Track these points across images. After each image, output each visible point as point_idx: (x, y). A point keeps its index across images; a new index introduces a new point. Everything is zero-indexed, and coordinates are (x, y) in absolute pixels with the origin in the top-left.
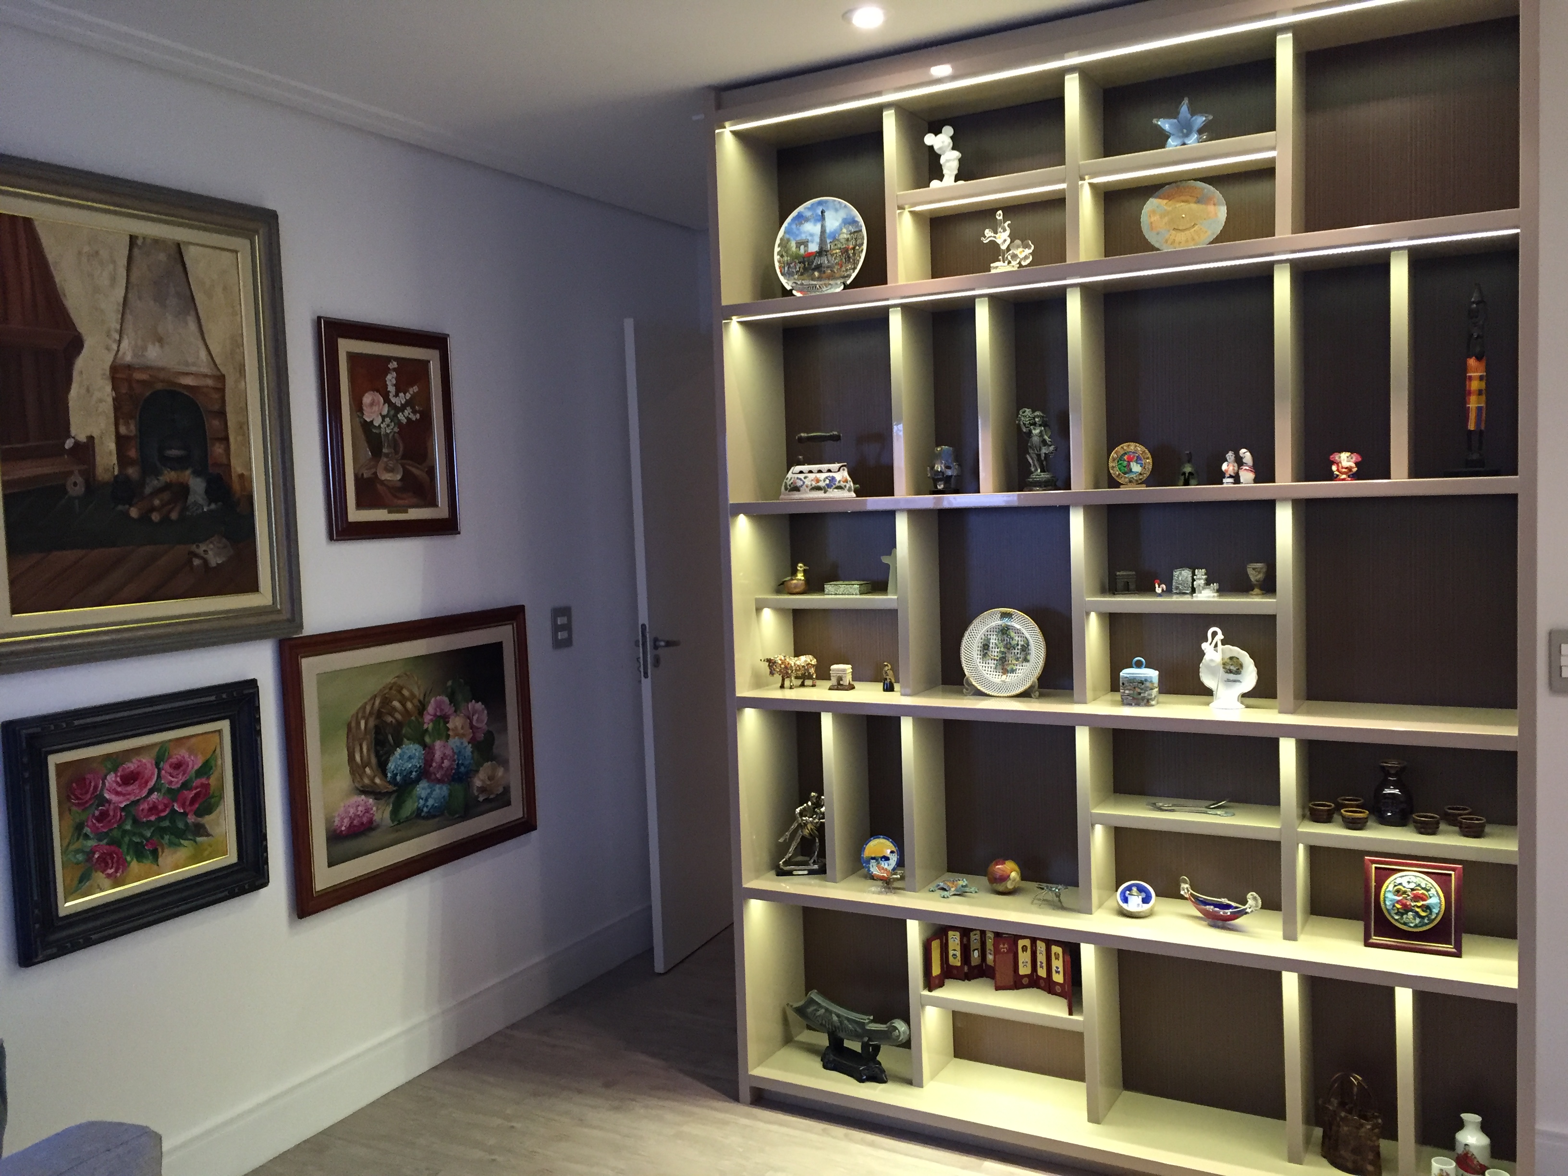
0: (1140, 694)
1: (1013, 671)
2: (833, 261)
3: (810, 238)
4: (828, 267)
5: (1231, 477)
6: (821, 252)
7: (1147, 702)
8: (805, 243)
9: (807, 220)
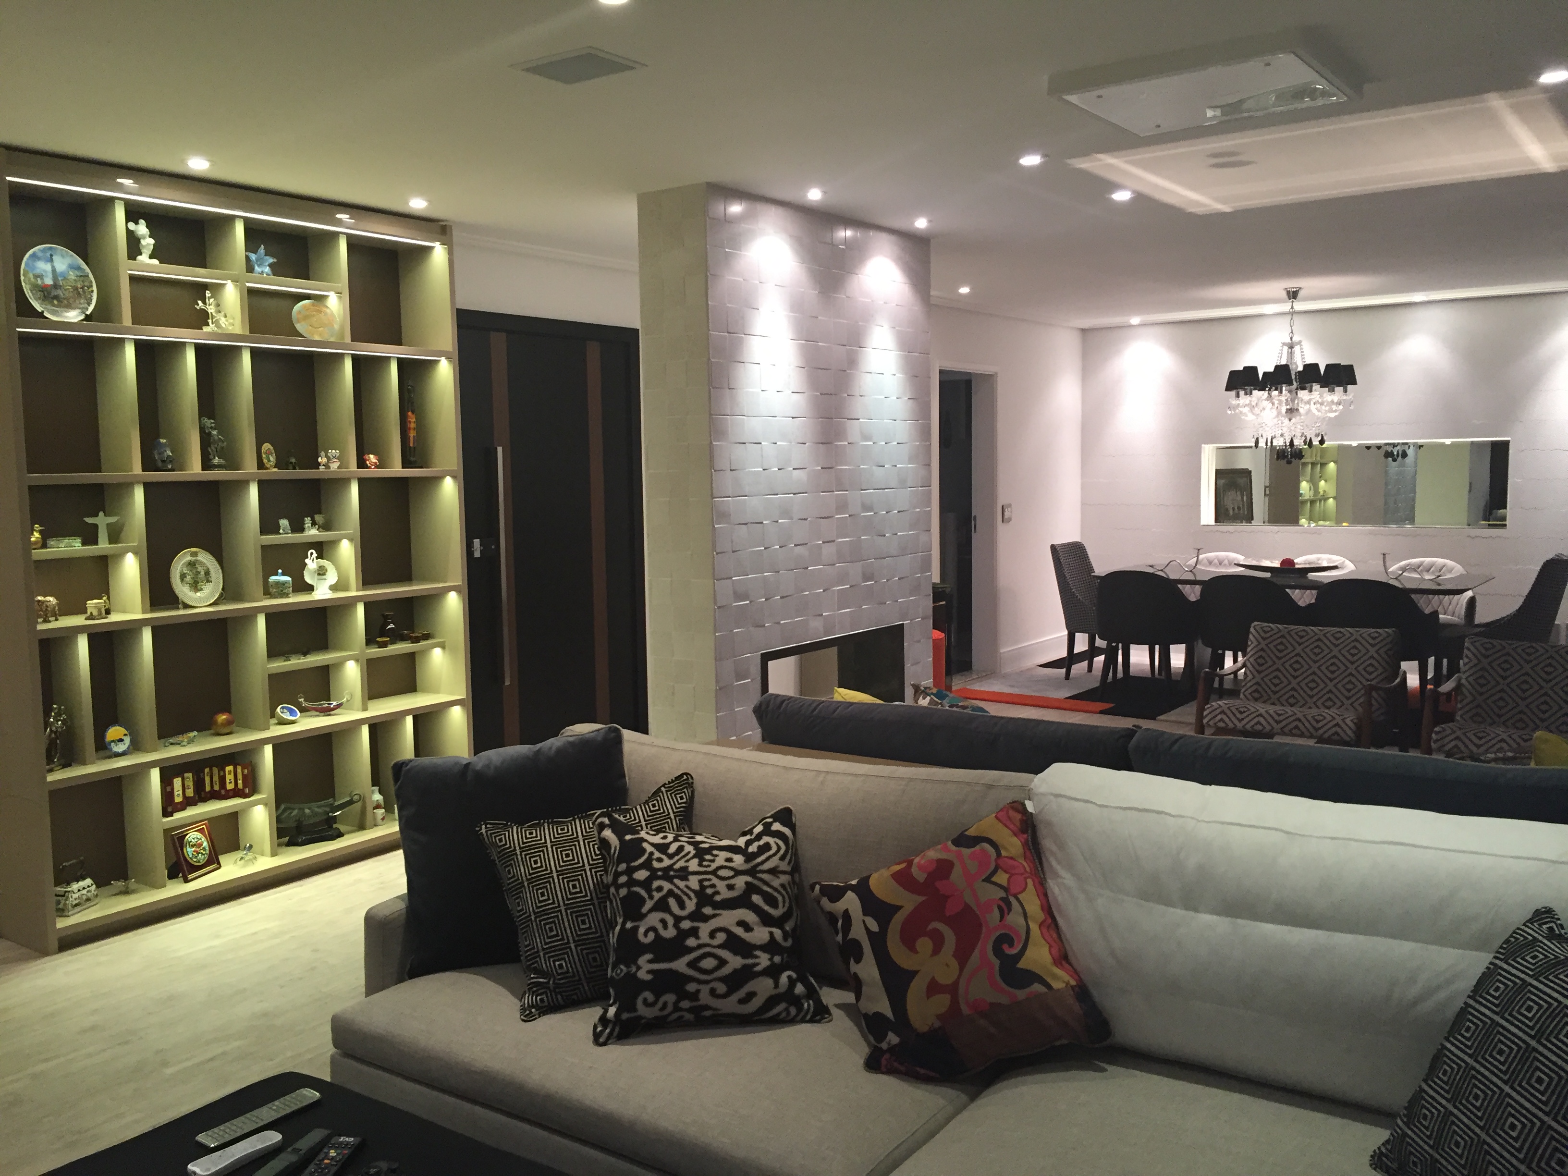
0: (282, 591)
1: (201, 590)
2: (67, 294)
3: (44, 274)
4: (64, 299)
5: (324, 465)
6: (56, 286)
7: (286, 595)
8: (41, 276)
9: (39, 259)
